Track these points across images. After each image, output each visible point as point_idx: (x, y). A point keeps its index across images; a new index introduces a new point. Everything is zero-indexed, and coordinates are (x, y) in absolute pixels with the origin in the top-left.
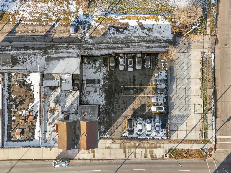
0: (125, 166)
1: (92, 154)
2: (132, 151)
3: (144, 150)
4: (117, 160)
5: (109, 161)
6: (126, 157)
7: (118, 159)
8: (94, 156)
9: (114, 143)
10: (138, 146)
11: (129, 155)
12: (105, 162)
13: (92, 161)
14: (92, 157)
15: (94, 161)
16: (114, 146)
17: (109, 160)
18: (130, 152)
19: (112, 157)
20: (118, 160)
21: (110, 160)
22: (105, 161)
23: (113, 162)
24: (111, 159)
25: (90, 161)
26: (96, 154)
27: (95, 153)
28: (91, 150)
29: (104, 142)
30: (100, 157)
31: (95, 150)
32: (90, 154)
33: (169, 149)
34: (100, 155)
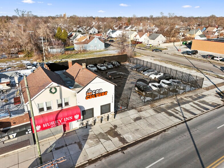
0: (196, 129)
1: (116, 139)
2: (180, 110)
3: (191, 103)
4: (172, 129)
6: (181, 119)
7: (173, 126)
8: (123, 140)
9: (141, 111)
10: (178, 103)
11: (182, 115)
12: (154, 142)
13: (125, 151)
14: (121, 145)
15: (129, 149)
17: (157, 134)
18: (177, 112)
19: (159, 128)
20: (174, 128)
21: (161, 134)
22: (153, 139)
23: (168, 134)
24: (161, 132)
25: (120, 154)
26: (125, 136)
27: (120, 135)
28: (108, 134)
29: (124, 116)
30: (136, 137)
31: (116, 130)
32: (111, 141)
33: (216, 94)
34: (133, 134)
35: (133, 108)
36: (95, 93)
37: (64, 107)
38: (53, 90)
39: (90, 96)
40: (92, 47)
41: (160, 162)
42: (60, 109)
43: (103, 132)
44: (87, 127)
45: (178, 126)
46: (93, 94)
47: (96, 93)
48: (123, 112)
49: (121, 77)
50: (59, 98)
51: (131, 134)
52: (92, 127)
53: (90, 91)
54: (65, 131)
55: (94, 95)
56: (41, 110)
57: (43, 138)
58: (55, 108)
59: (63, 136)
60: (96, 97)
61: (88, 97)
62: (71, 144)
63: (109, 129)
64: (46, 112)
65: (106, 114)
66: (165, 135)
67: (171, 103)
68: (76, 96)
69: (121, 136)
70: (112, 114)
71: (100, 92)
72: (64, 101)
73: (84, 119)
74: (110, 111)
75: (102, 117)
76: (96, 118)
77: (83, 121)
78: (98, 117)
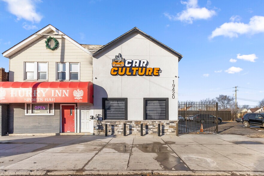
36: (130, 65)
37: (68, 81)
39: (120, 69)
44: (106, 135)
46: (127, 65)
47: (134, 66)
53: (120, 59)
55: (128, 69)
61: (116, 72)
68: (91, 63)
70: (172, 127)
71: (141, 66)
72: (70, 69)
73: (105, 117)
74: (167, 118)
75: (147, 127)
76: (133, 124)
77: (103, 122)
78: (137, 123)
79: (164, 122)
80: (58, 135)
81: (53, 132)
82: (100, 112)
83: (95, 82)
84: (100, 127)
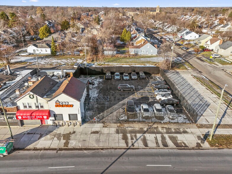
0: (126, 158)
1: (64, 141)
2: (138, 137)
4: (110, 150)
5: (94, 151)
6: (127, 145)
7: (113, 148)
8: (67, 144)
9: (106, 127)
10: (147, 130)
11: (134, 142)
12: (85, 153)
13: (59, 152)
14: (62, 146)
15: (63, 152)
16: (106, 130)
17: (94, 149)
18: (134, 138)
19: (101, 145)
20: (113, 150)
21: (96, 150)
23: (102, 152)
24: (98, 149)
25: (55, 151)
26: (71, 142)
27: (70, 139)
28: (63, 136)
29: (89, 127)
30: (77, 145)
31: (71, 135)
32: (60, 141)
33: (203, 135)
34: (78, 142)
35: (103, 122)
36: (62, 104)
37: (40, 109)
38: (32, 97)
39: (58, 106)
40: (143, 52)
41: (68, 168)
42: (37, 109)
43: (62, 133)
44: (57, 126)
45: (117, 150)
46: (60, 104)
48: (93, 123)
49: (130, 91)
50: (36, 102)
51: (76, 142)
52: (60, 127)
53: (58, 102)
54: (42, 124)
55: (61, 106)
56: (25, 107)
57: (27, 124)
58: (34, 108)
59: (40, 126)
60: (63, 107)
61: (57, 106)
62: (38, 134)
63: (68, 133)
64: (28, 109)
65: (74, 121)
66: (98, 152)
67: (141, 128)
68: (48, 103)
69: (69, 141)
70: (79, 122)
71: (66, 104)
72: (40, 105)
73: (55, 120)
74: (77, 120)
75: (71, 123)
76: (66, 122)
77: (55, 121)
78: (67, 122)
79: (76, 121)
80: (41, 126)
81: (39, 125)
82: (53, 118)
83: (50, 109)
84: (54, 123)
